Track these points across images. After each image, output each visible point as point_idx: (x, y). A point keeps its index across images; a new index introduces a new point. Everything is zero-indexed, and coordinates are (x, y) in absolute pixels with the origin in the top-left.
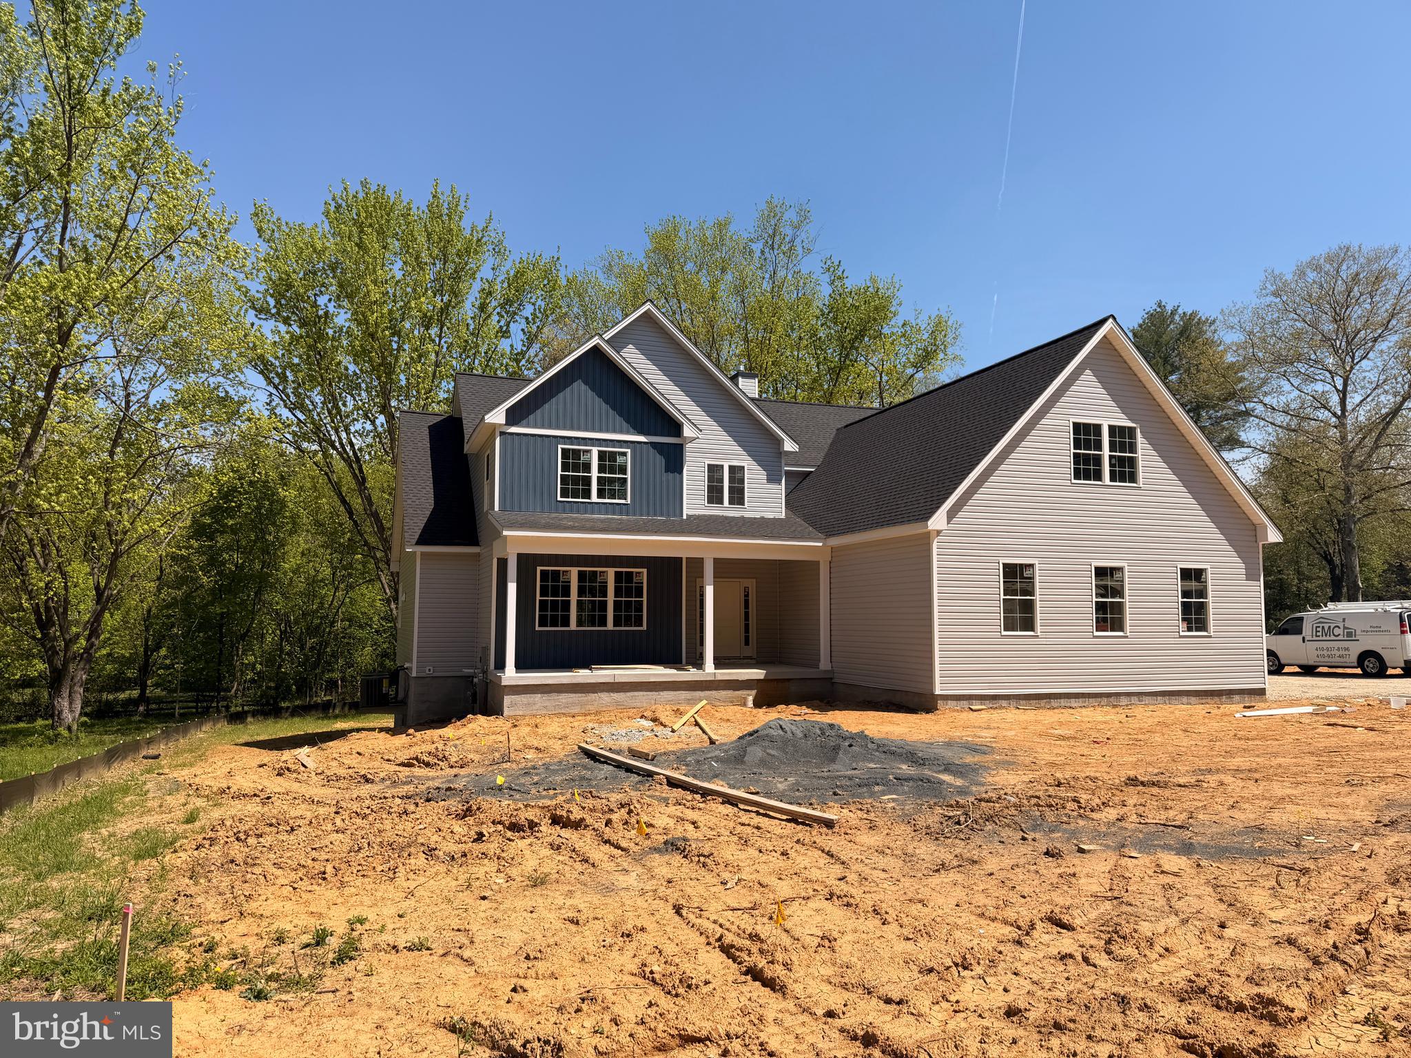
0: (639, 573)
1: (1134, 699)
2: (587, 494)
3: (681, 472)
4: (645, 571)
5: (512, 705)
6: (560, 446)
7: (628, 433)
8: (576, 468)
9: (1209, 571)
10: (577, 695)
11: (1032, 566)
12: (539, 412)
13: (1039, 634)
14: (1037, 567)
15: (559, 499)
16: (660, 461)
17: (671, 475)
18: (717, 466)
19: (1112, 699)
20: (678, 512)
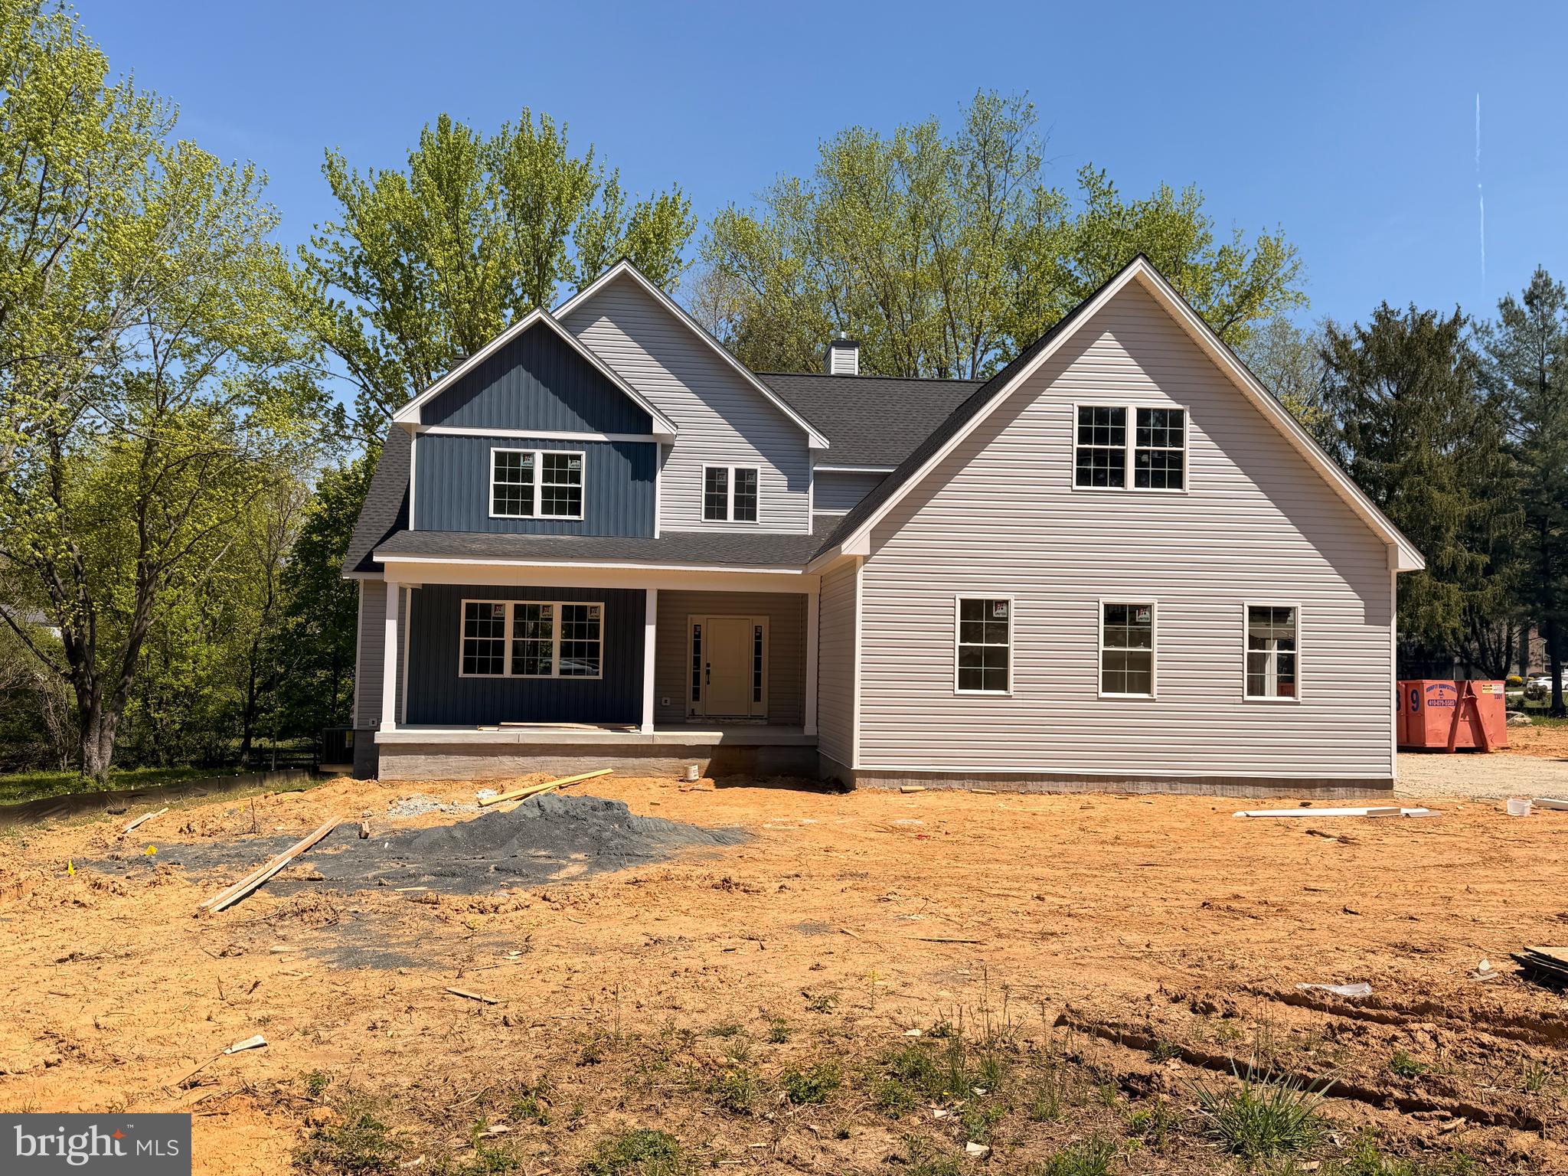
0: (596, 607)
1: (1163, 787)
2: (529, 509)
3: (653, 479)
4: (602, 605)
5: (389, 768)
6: (492, 449)
7: (582, 430)
8: (514, 476)
9: (1300, 611)
10: (472, 758)
11: (1006, 602)
12: (466, 407)
13: (1012, 693)
14: (1013, 604)
15: (492, 515)
16: (625, 466)
17: (639, 483)
18: (720, 470)
19: (1126, 785)
20: (647, 530)
